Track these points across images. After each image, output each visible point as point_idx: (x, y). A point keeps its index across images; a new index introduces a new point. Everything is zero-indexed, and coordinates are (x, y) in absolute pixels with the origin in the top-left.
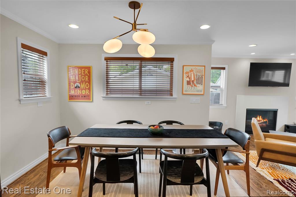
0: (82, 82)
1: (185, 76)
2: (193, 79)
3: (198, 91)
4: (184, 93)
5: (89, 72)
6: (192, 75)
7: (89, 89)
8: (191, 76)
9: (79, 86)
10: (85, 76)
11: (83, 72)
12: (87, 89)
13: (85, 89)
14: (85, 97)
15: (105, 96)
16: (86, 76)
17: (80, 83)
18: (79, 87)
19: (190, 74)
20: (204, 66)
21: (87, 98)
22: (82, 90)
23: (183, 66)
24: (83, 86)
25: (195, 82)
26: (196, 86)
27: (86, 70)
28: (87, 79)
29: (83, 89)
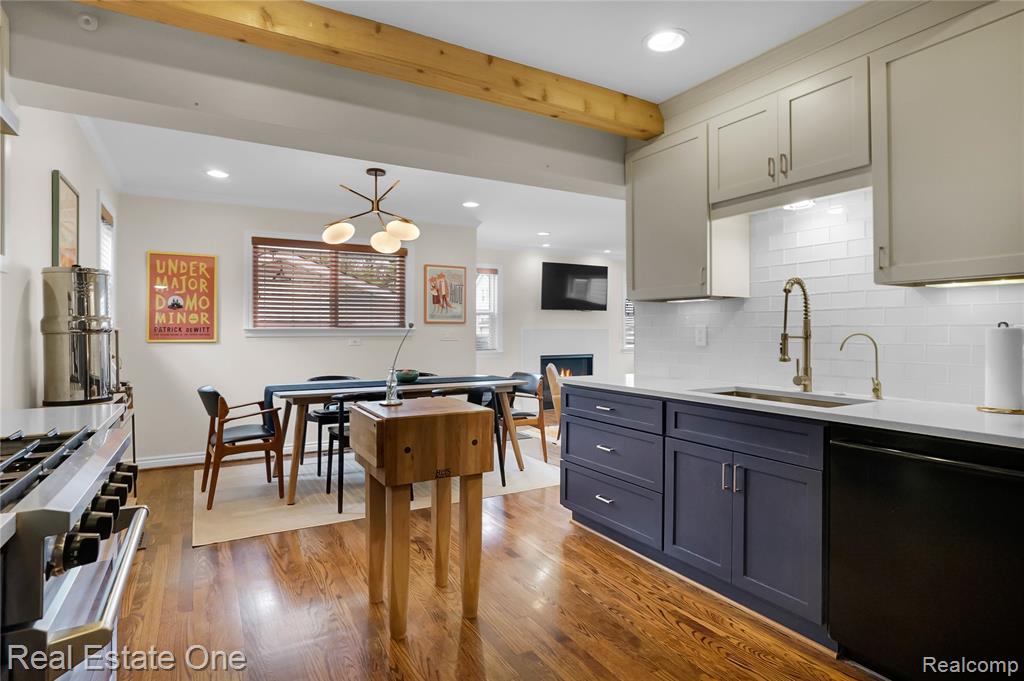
0: (190, 293)
1: (429, 286)
2: (444, 293)
3: (454, 317)
4: (428, 320)
5: (211, 271)
6: (443, 284)
7: (210, 311)
8: (441, 286)
9: (181, 302)
10: (198, 278)
11: (192, 269)
12: (204, 311)
13: (199, 312)
14: (196, 330)
15: (251, 327)
16: (202, 280)
17: (183, 296)
18: (179, 306)
19: (438, 281)
20: (465, 268)
21: (204, 332)
22: (189, 313)
23: (426, 267)
24: (190, 303)
25: (448, 299)
26: (450, 306)
27: (201, 264)
28: (203, 287)
29: (193, 312)
